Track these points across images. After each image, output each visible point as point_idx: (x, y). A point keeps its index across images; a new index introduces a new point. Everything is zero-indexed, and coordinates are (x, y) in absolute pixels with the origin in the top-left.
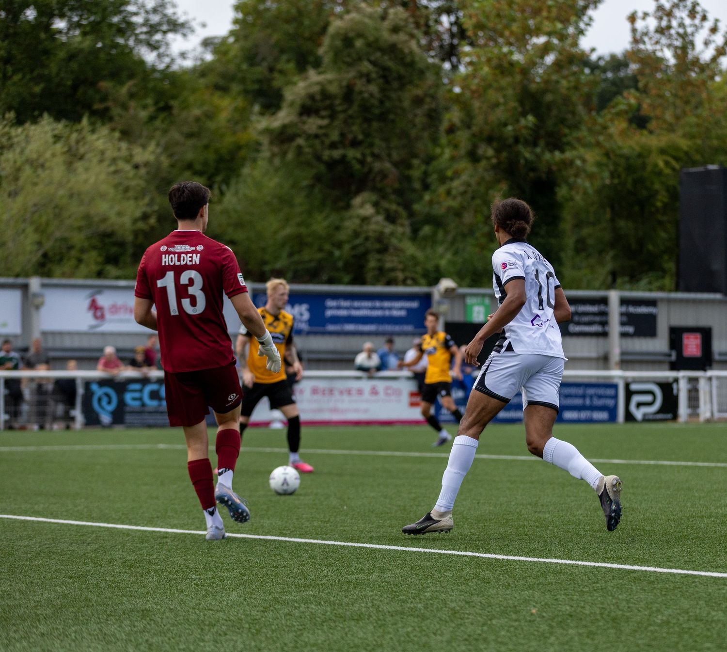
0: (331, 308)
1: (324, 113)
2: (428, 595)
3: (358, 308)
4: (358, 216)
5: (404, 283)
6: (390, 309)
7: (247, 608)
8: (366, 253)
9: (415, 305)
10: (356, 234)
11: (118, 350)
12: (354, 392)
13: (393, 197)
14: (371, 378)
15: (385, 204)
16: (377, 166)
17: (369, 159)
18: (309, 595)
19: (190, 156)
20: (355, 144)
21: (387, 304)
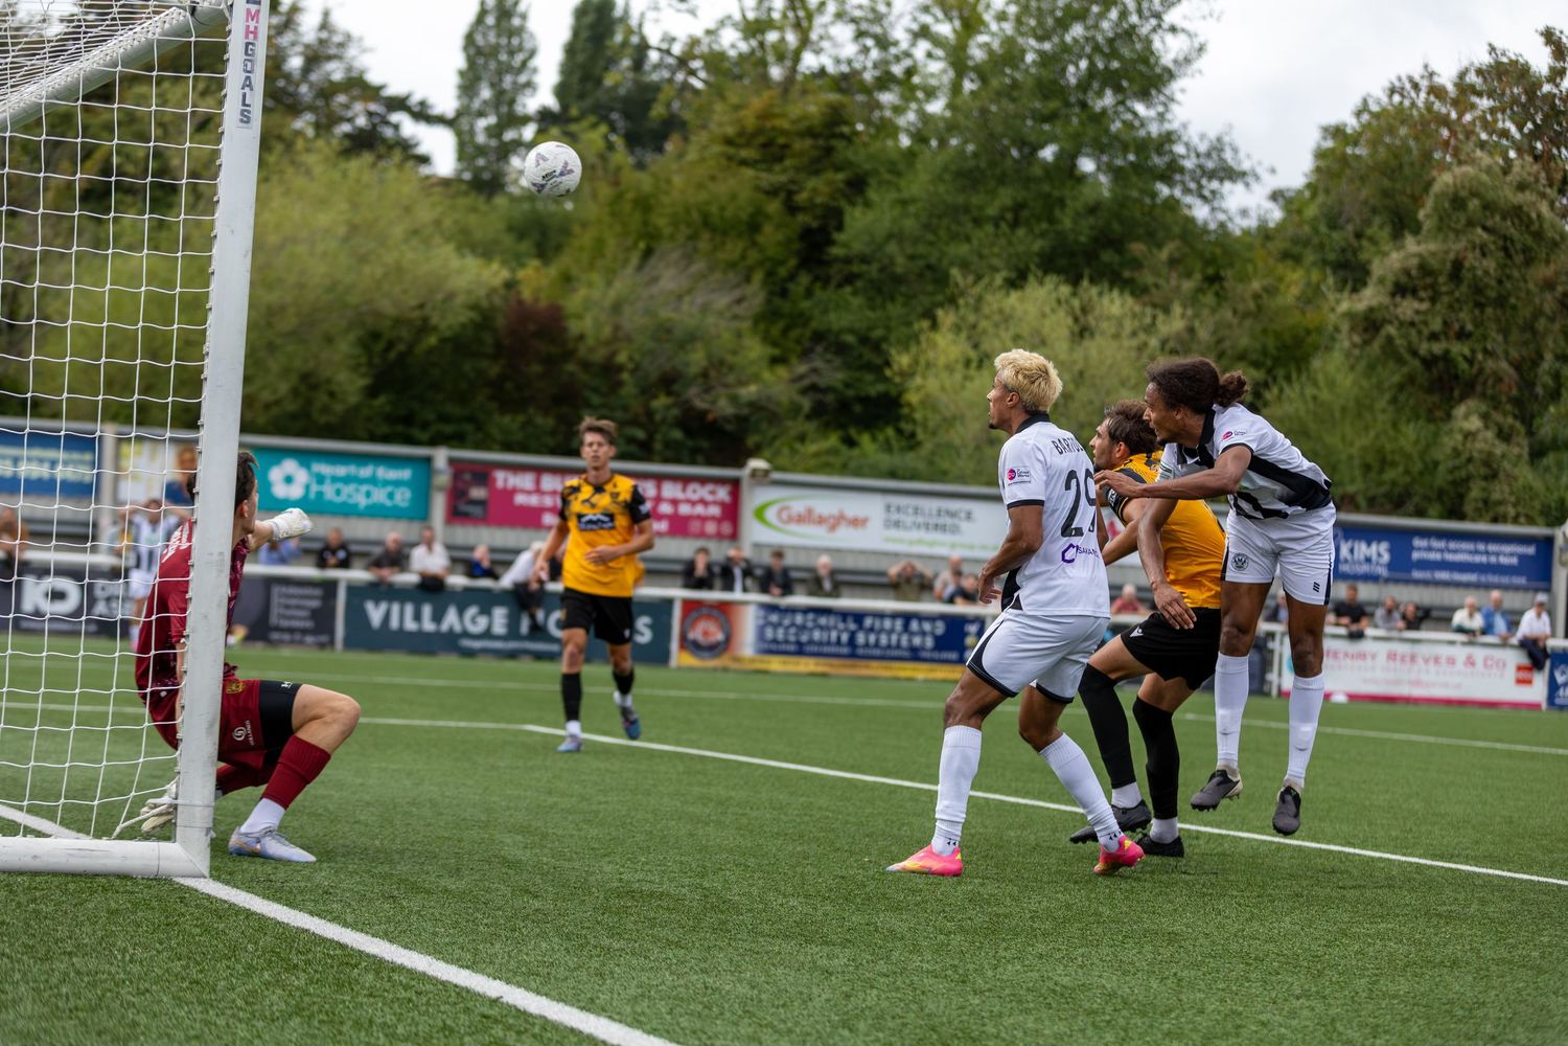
0: (1419, 549)
1: (1422, 294)
2: (1545, 939)
3: (1455, 551)
4: (1461, 430)
5: (1515, 520)
6: (1497, 554)
7: (1306, 940)
8: (1468, 478)
9: (1531, 550)
10: (1456, 453)
11: (1140, 589)
12: (1443, 661)
13: (1509, 407)
14: (1471, 643)
15: (1497, 417)
16: (1490, 364)
17: (1480, 356)
18: (1388, 929)
19: (1244, 341)
20: (1462, 335)
21: (1492, 547)
